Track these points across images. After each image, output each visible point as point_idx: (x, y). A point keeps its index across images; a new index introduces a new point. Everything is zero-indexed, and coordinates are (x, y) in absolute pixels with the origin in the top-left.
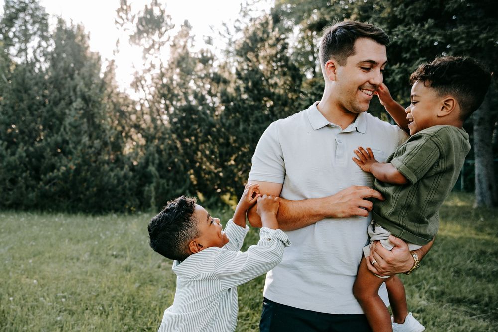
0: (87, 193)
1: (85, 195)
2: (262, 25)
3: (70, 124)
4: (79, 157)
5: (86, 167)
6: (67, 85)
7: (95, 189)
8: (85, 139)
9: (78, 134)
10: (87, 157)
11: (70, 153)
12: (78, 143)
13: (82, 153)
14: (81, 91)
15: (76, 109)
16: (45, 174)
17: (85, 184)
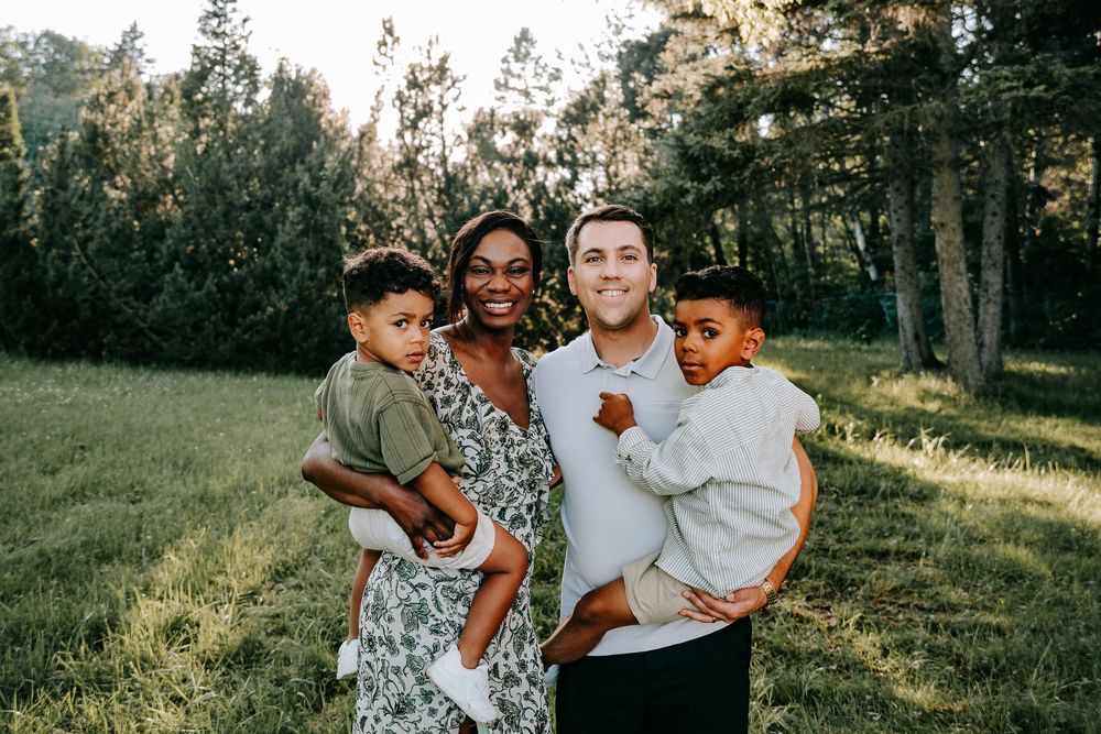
0: (305, 345)
1: (301, 348)
2: (596, 83)
3: (282, 245)
4: (294, 292)
5: (304, 308)
6: (284, 178)
7: (316, 340)
8: (303, 267)
9: (295, 259)
10: (307, 293)
11: (283, 286)
12: (295, 272)
13: (300, 288)
14: (305, 190)
15: (292, 223)
16: (244, 317)
17: (302, 333)
